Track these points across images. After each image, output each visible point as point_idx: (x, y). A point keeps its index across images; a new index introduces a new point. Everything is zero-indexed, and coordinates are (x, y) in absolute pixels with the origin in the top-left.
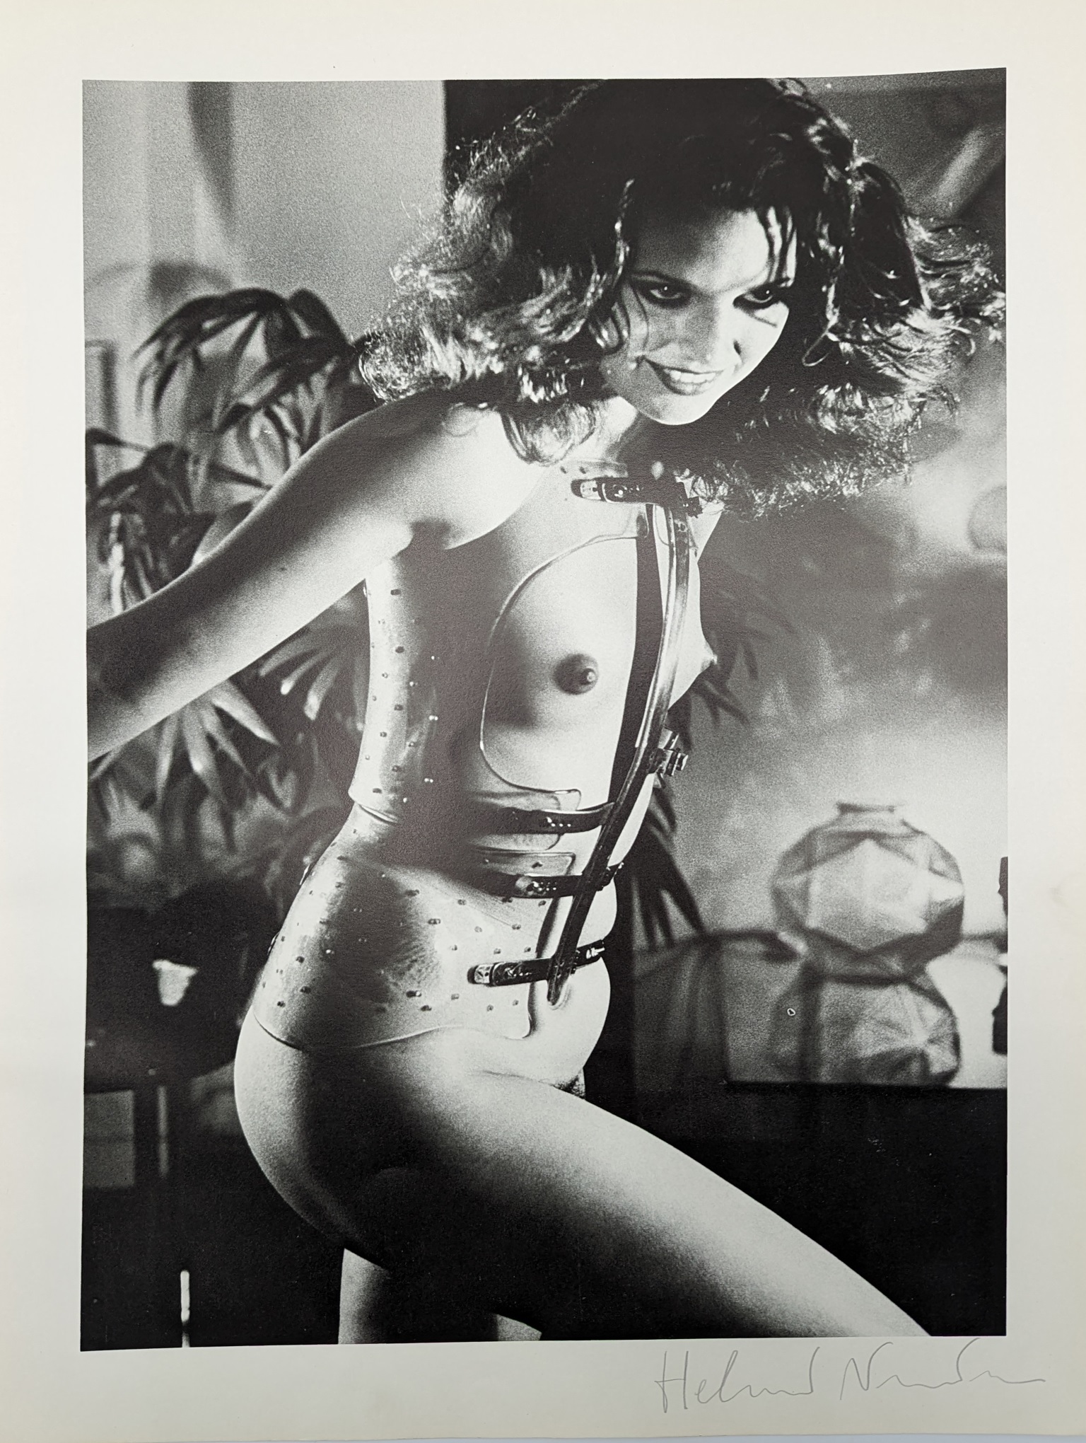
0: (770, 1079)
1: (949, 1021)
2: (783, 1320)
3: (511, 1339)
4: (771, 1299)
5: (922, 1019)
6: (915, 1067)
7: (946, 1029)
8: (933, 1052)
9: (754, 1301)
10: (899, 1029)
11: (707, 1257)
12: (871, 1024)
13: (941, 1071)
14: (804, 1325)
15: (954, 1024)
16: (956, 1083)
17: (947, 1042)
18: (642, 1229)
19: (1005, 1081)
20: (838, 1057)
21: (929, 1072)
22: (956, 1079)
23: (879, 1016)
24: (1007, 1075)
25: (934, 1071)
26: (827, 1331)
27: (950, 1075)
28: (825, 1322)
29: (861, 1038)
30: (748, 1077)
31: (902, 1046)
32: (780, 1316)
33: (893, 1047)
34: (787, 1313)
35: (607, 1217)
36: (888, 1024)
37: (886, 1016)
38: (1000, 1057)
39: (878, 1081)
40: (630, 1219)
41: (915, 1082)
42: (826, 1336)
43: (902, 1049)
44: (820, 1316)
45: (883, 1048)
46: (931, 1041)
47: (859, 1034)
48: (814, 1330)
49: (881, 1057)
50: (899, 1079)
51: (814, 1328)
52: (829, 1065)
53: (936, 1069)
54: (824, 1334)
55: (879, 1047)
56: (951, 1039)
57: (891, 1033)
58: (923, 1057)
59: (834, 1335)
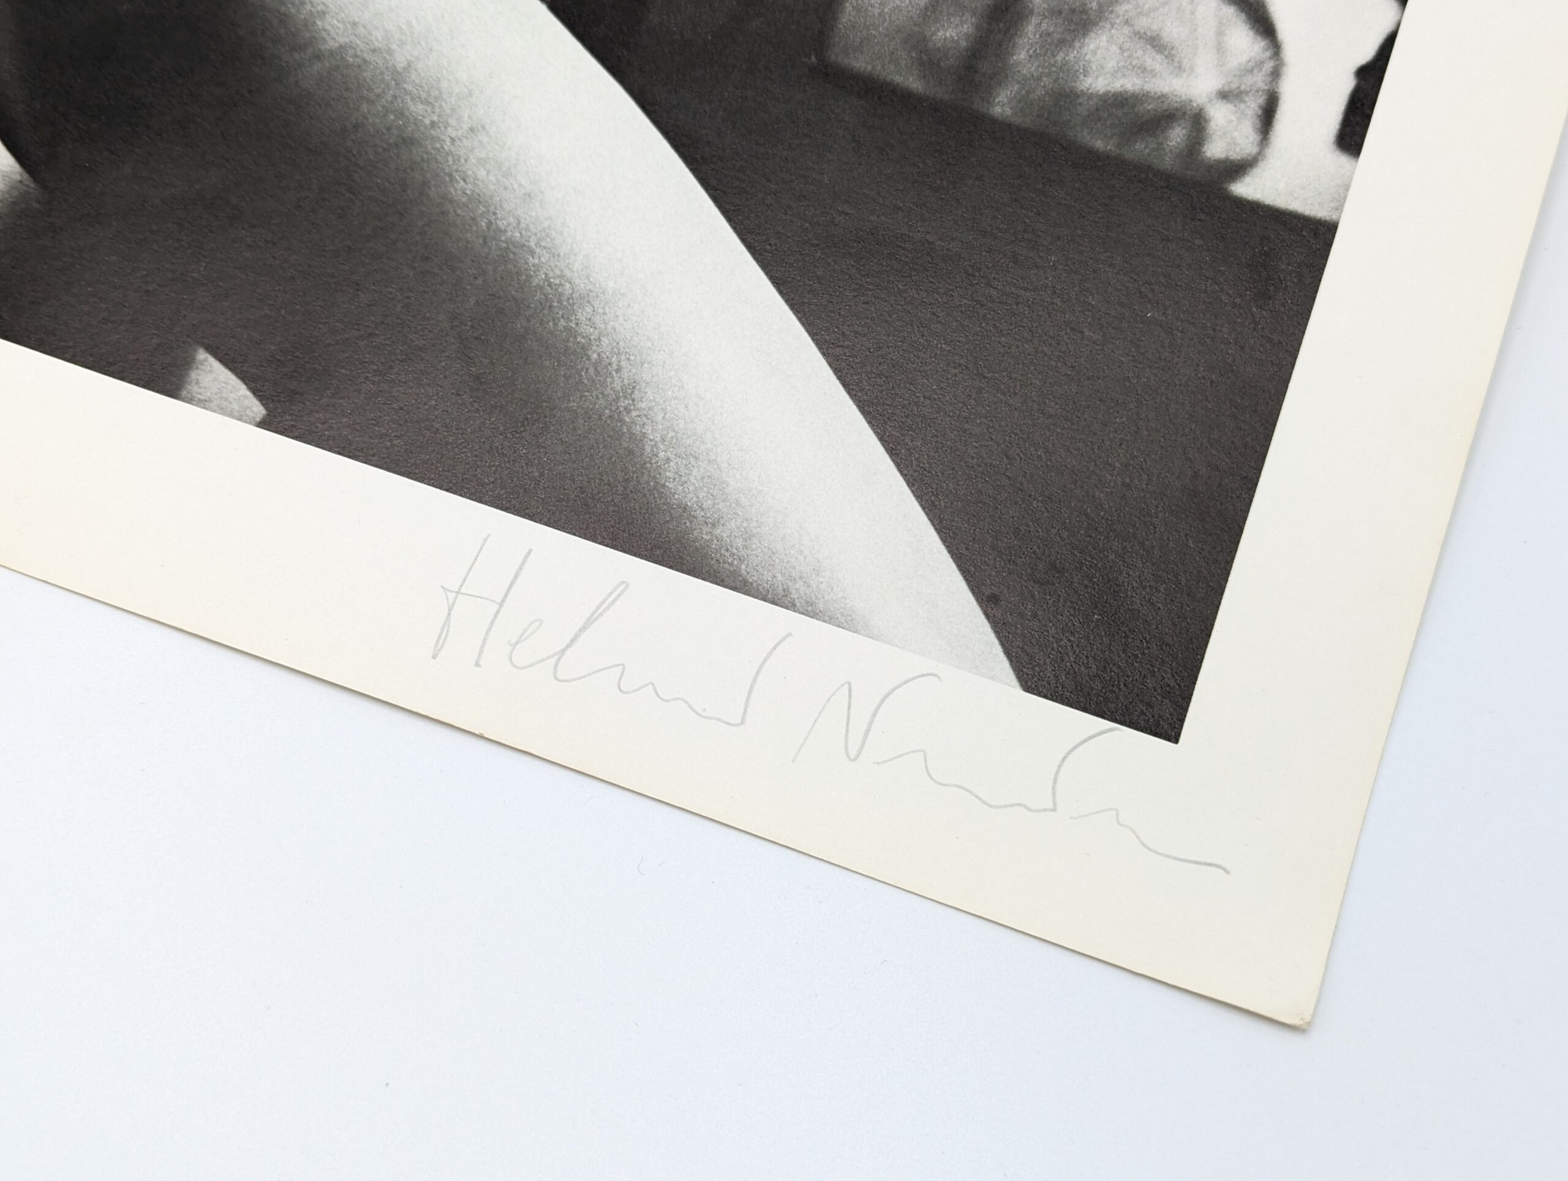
0: (898, 79)
1: (1269, 66)
2: (743, 553)
3: (203, 403)
4: (737, 503)
5: (1220, 49)
6: (1177, 136)
7: (1259, 80)
8: (1220, 116)
9: (702, 495)
10: (1170, 57)
11: (646, 377)
12: (1121, 34)
13: (1223, 156)
14: (780, 577)
15: (1276, 74)
16: (1245, 188)
17: (1253, 105)
18: (547, 279)
19: (1340, 208)
20: (1039, 79)
21: (1199, 152)
22: (1247, 179)
23: (1142, 23)
24: (1345, 198)
25: (1209, 154)
26: (821, 606)
27: (1238, 168)
28: (823, 586)
29: (1094, 53)
30: (860, 63)
31: (1166, 90)
32: (739, 542)
33: (1148, 87)
34: (754, 540)
35: (492, 233)
36: (1155, 42)
37: (1154, 27)
38: (1344, 159)
39: (1099, 144)
40: (532, 253)
41: (1168, 162)
42: (814, 615)
43: (1163, 97)
44: (817, 571)
45: (1129, 83)
46: (1224, 95)
47: (1092, 46)
48: (794, 596)
49: (1120, 101)
50: (1140, 149)
51: (798, 590)
52: (1017, 86)
53: (1215, 149)
54: (810, 610)
55: (1122, 81)
56: (1261, 100)
57: (1153, 60)
58: (1198, 122)
59: (831, 620)
